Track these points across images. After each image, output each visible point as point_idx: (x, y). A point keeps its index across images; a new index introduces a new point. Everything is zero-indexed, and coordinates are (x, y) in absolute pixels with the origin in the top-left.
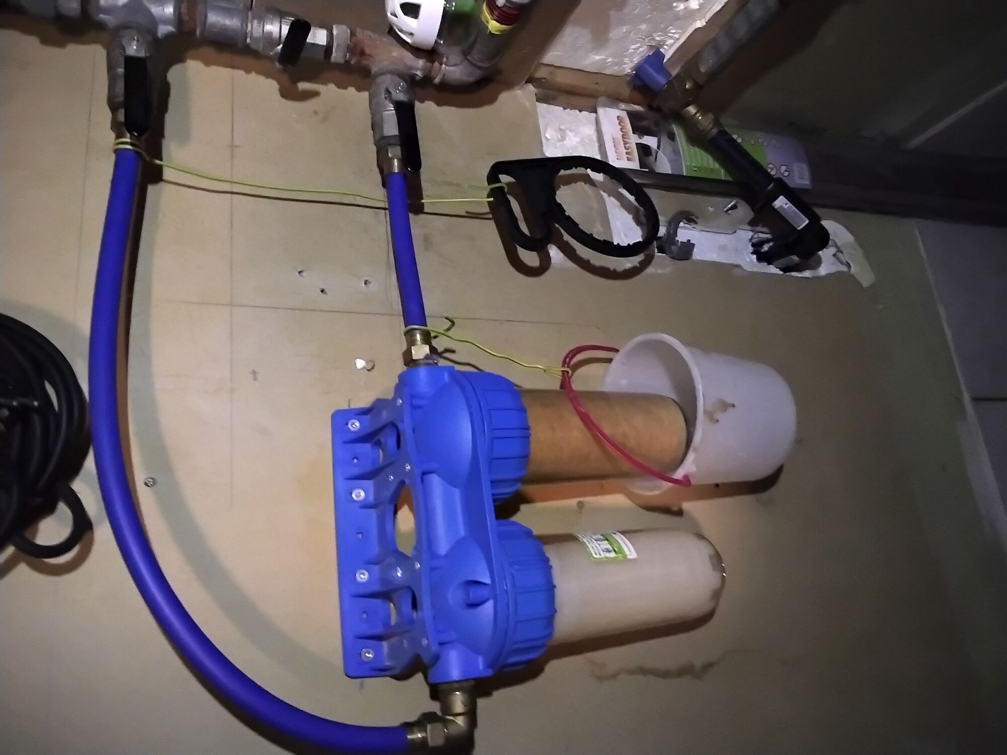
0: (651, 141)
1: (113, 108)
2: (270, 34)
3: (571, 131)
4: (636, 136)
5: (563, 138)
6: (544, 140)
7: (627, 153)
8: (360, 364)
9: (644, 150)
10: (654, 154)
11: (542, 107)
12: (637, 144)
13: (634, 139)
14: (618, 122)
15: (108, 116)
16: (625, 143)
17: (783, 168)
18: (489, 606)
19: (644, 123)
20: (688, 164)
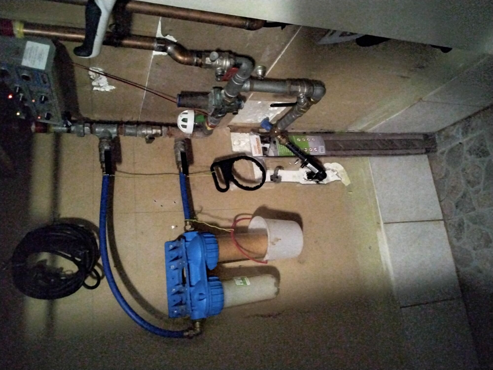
0: (267, 145)
1: (102, 162)
2: (144, 133)
3: (243, 141)
4: (262, 144)
5: (240, 144)
6: (233, 146)
7: (259, 151)
8: (173, 227)
9: (265, 149)
10: (268, 150)
11: (233, 134)
12: (262, 147)
13: (261, 145)
14: (256, 140)
15: (100, 165)
16: (258, 147)
17: (315, 149)
18: (205, 300)
19: (265, 139)
20: (280, 151)
